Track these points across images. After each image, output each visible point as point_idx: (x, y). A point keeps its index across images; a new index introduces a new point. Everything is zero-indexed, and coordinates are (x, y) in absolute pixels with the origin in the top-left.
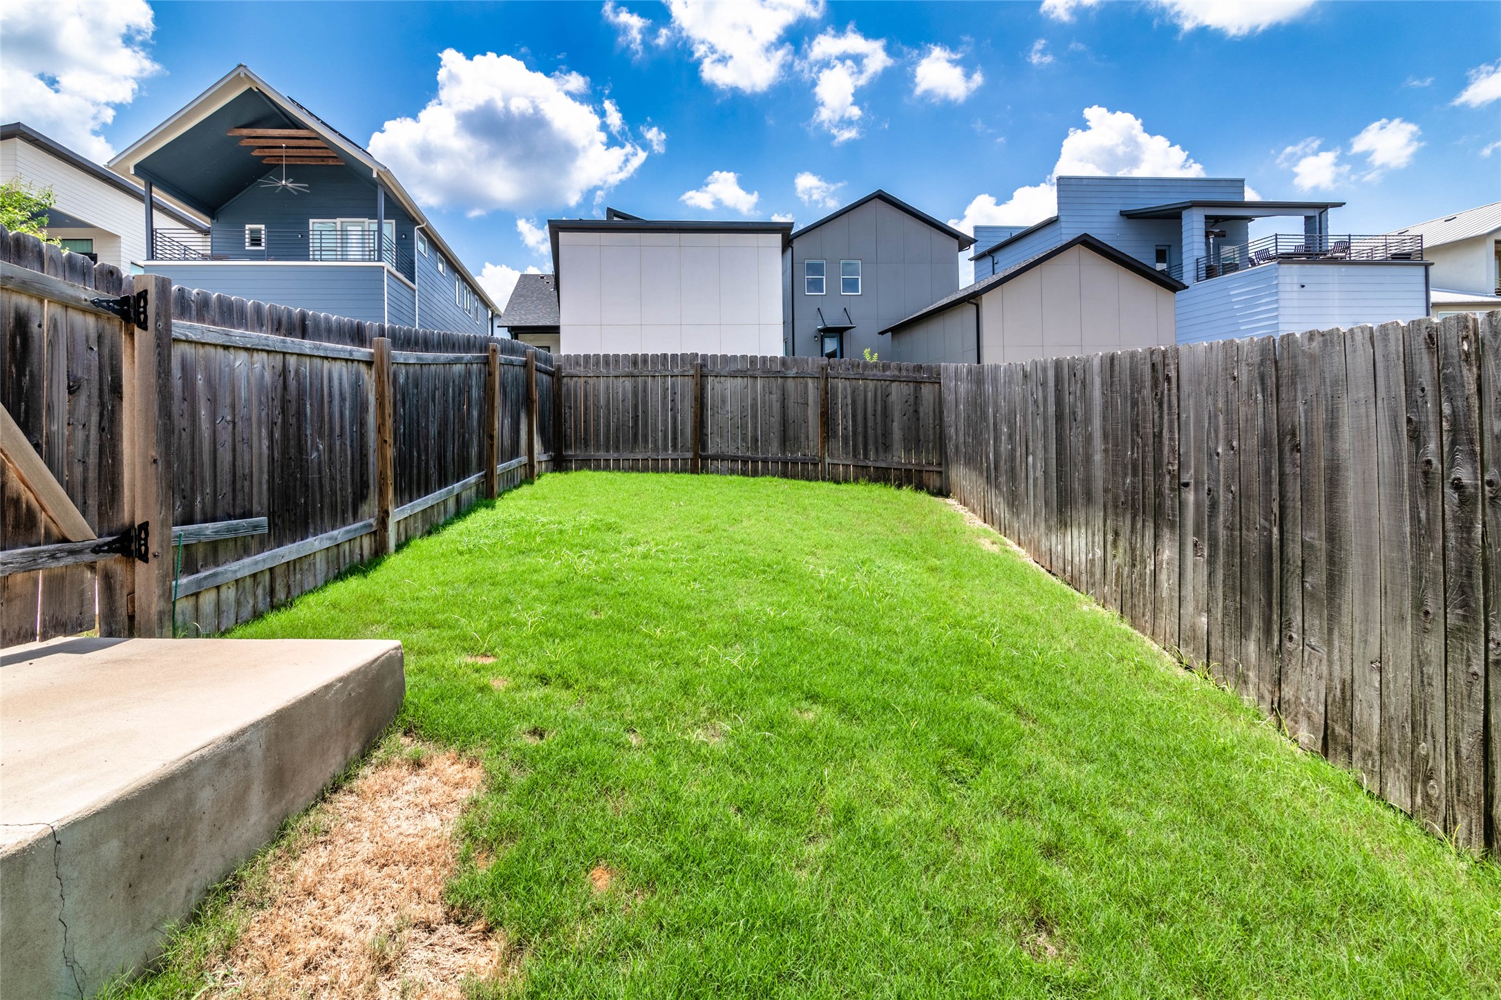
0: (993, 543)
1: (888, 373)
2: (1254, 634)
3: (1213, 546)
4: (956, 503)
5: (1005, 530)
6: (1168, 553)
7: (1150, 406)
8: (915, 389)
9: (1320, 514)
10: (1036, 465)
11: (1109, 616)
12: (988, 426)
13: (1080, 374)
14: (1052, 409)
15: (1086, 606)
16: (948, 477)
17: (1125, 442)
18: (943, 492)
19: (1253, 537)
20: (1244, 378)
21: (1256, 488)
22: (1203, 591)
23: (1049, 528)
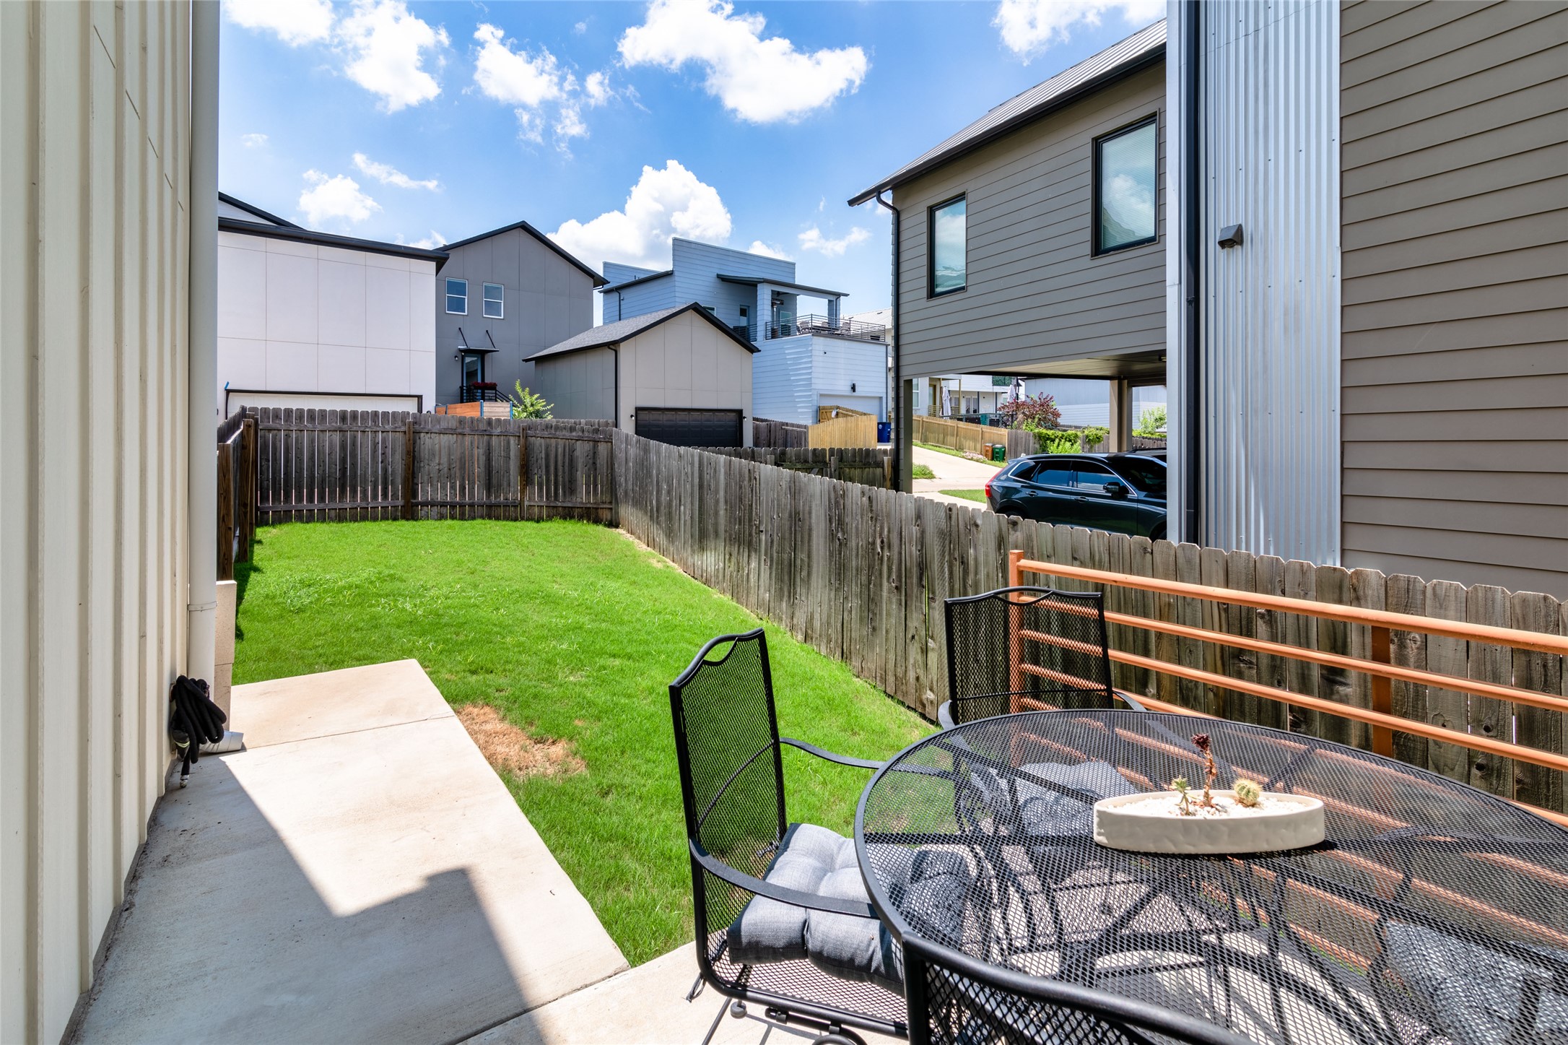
0: (659, 562)
1: (574, 434)
2: (785, 599)
3: (772, 561)
4: (624, 532)
5: (664, 552)
6: (753, 565)
7: (748, 490)
8: (594, 447)
9: (806, 548)
10: (686, 512)
11: (726, 598)
12: (652, 482)
13: (713, 464)
14: (696, 481)
15: (716, 595)
16: (617, 513)
17: (735, 506)
18: (613, 524)
19: (786, 556)
20: (784, 486)
21: (787, 535)
22: (767, 582)
23: (693, 551)
